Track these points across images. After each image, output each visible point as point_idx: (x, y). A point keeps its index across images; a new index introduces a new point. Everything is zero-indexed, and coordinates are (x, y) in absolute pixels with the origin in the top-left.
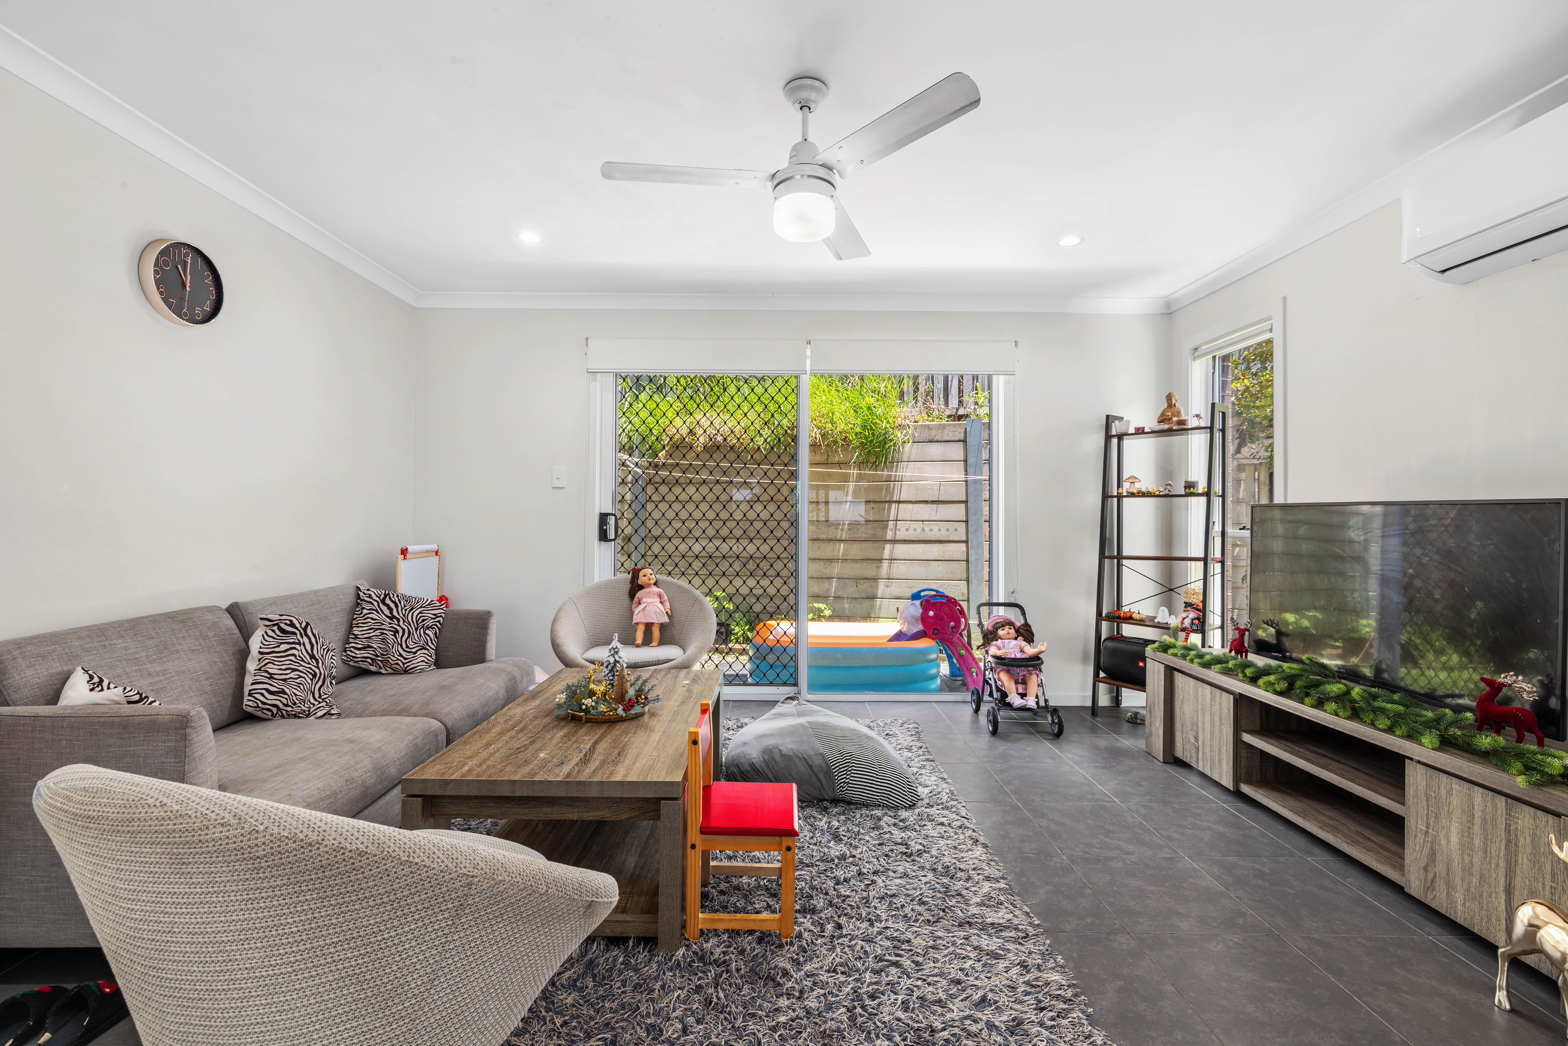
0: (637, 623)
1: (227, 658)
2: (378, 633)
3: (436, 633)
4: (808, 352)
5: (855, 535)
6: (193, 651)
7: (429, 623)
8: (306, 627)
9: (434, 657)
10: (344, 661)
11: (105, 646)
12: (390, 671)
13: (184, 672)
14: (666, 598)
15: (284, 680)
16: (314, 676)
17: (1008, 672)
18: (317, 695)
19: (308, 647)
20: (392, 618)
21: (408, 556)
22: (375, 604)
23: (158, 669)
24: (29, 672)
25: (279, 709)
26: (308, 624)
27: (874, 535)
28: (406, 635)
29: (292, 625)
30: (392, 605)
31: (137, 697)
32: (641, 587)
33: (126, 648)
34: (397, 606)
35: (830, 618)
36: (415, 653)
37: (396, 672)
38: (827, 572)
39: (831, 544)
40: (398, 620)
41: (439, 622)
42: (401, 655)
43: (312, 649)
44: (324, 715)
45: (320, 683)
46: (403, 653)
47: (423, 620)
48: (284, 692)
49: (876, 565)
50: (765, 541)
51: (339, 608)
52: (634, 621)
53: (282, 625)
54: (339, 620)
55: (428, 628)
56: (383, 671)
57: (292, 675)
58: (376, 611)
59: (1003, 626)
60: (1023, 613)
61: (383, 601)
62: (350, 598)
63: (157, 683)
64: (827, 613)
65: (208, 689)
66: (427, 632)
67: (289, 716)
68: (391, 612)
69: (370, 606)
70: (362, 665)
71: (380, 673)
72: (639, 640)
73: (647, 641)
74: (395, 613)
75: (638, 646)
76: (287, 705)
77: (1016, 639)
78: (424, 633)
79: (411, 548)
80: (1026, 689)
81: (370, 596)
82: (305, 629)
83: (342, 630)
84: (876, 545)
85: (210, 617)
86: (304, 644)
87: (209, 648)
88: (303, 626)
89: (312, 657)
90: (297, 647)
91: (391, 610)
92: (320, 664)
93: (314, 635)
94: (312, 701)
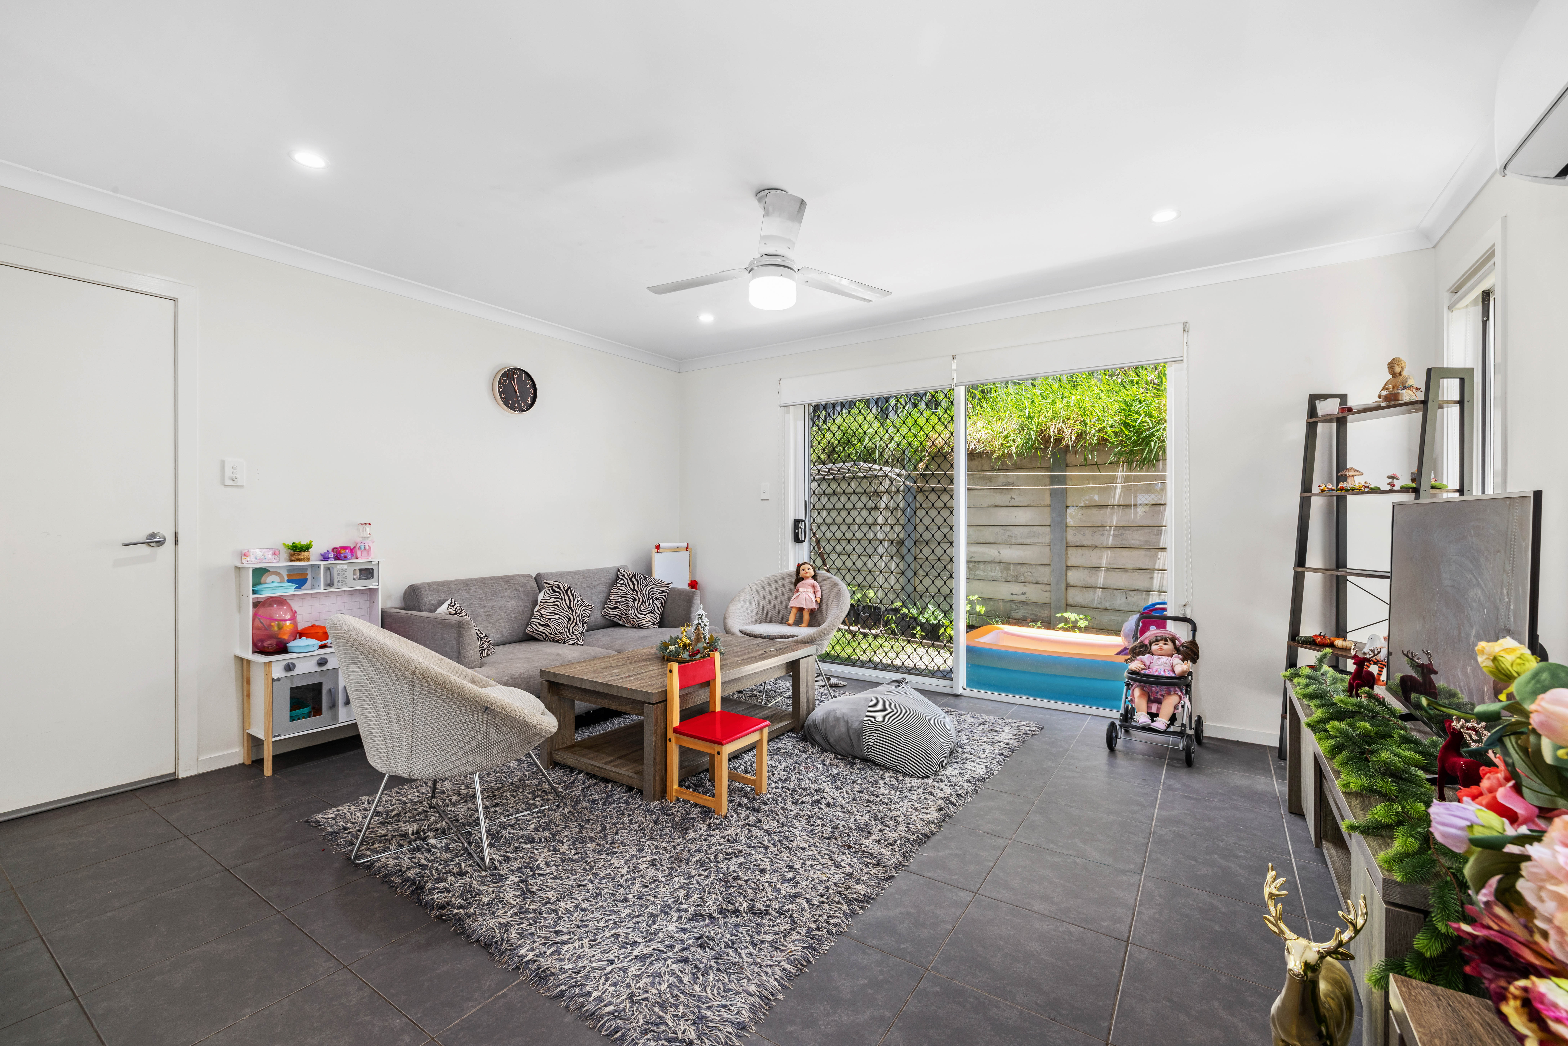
0: (792, 607)
1: (528, 604)
2: (623, 599)
3: (662, 603)
4: (954, 367)
5: (1124, 542)
6: (509, 598)
7: (658, 596)
8: (568, 590)
9: (659, 619)
10: (602, 616)
11: (466, 590)
12: (630, 625)
13: (502, 608)
14: (818, 588)
15: (549, 619)
16: (570, 619)
17: (1142, 689)
18: (571, 632)
19: (568, 602)
20: (634, 590)
21: (661, 550)
22: (626, 580)
23: (490, 604)
24: (430, 598)
25: (546, 635)
26: (569, 588)
27: (1147, 541)
28: (640, 603)
29: (559, 587)
30: (635, 582)
31: (454, 612)
32: (802, 579)
33: (476, 592)
34: (638, 583)
35: (1086, 630)
36: (645, 615)
37: (633, 627)
38: (1091, 581)
39: (1097, 551)
40: (637, 592)
41: (665, 596)
42: (636, 616)
43: (570, 603)
44: (573, 644)
45: (574, 624)
46: (638, 614)
47: (653, 594)
48: (548, 626)
49: (1149, 576)
50: (939, 544)
51: (603, 582)
52: (790, 606)
53: (554, 587)
54: (602, 588)
55: (656, 599)
56: (626, 625)
57: (554, 617)
58: (626, 585)
59: (1157, 641)
60: (1194, 629)
61: (631, 579)
62: (613, 576)
63: (487, 611)
64: (1082, 624)
65: (514, 619)
66: (655, 602)
67: (554, 641)
68: (634, 587)
69: (621, 582)
70: (615, 620)
71: (625, 626)
72: (791, 621)
73: (798, 622)
74: (636, 588)
75: (789, 625)
76: (551, 634)
77: (1171, 656)
78: (653, 602)
79: (662, 545)
80: (1158, 709)
81: (623, 576)
82: (567, 591)
83: (604, 596)
84: (1148, 553)
85: (523, 580)
86: (565, 599)
87: (519, 597)
88: (566, 589)
89: (570, 608)
90: (560, 601)
91: (634, 585)
92: (574, 613)
93: (573, 595)
94: (568, 634)
